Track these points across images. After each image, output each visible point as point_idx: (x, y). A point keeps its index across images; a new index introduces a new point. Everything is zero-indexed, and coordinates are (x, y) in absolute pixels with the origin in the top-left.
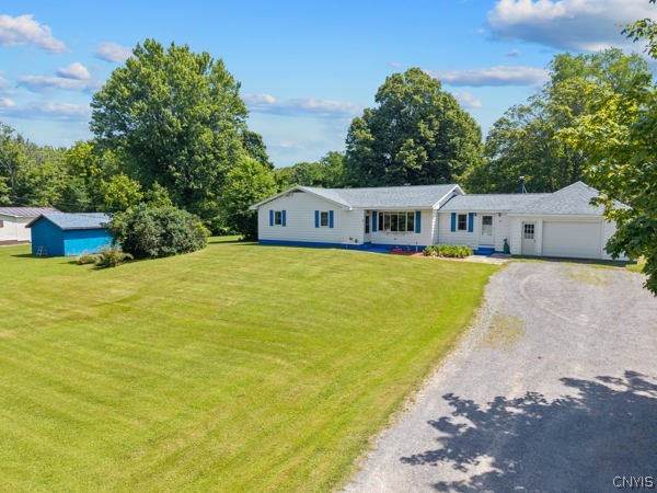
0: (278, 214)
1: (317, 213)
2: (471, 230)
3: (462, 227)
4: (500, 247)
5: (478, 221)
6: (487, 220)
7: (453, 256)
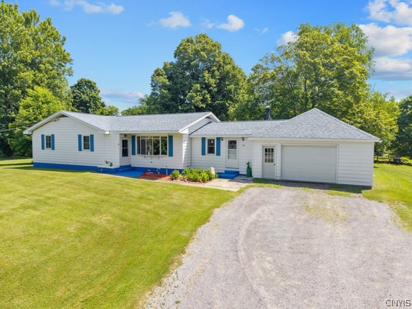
0: (48, 138)
1: (80, 136)
2: (218, 154)
3: (211, 151)
4: (243, 171)
5: (224, 145)
6: (232, 144)
7: (195, 180)
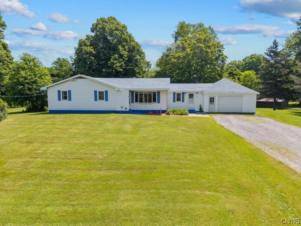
0: (65, 93)
1: (95, 92)
2: (183, 101)
3: (178, 100)
4: (197, 109)
5: (186, 97)
6: (191, 96)
